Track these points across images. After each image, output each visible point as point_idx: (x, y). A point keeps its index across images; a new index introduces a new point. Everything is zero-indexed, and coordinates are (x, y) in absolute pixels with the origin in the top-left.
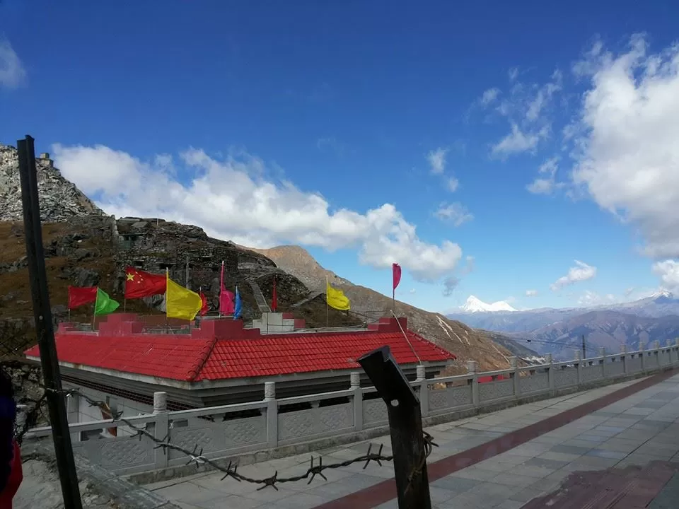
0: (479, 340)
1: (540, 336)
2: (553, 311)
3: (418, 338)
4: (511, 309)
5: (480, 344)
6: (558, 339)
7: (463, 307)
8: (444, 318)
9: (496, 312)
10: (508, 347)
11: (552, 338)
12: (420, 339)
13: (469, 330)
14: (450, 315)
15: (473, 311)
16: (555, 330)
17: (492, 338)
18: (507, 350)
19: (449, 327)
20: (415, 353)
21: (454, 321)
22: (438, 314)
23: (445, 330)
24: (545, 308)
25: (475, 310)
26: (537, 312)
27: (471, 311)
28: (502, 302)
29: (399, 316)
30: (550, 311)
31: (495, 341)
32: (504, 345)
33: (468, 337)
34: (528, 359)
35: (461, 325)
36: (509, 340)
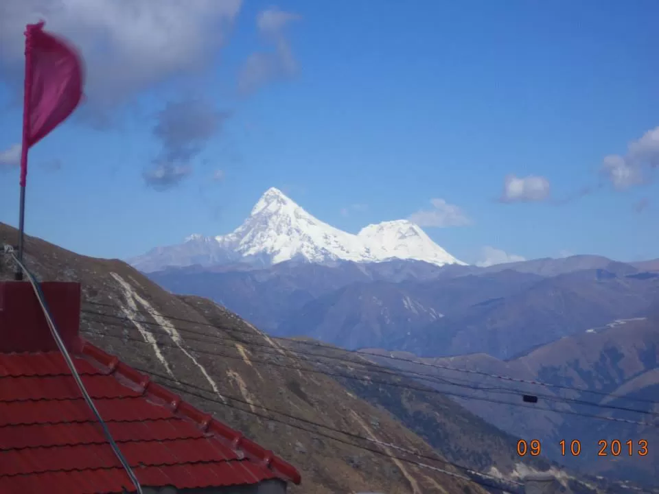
0: (294, 387)
1: (549, 374)
2: (609, 272)
3: (125, 381)
4: (439, 256)
5: (297, 407)
6: (623, 390)
7: (231, 237)
8: (145, 286)
9: (372, 267)
10: (415, 421)
11: (598, 386)
12: (138, 388)
13: (254, 344)
14: (175, 274)
15: (278, 259)
16: (613, 354)
17: (352, 381)
18: (409, 434)
19: (167, 326)
20: (116, 449)
21: (190, 302)
22: (121, 267)
23: (150, 338)
24: (578, 257)
25: (284, 255)
26: (547, 272)
27: (265, 256)
28: (402, 225)
29: (40, 279)
30: (600, 273)
31: (362, 391)
32: (401, 413)
33: (248, 373)
34: (495, 473)
35: (218, 320)
36: (422, 393)
